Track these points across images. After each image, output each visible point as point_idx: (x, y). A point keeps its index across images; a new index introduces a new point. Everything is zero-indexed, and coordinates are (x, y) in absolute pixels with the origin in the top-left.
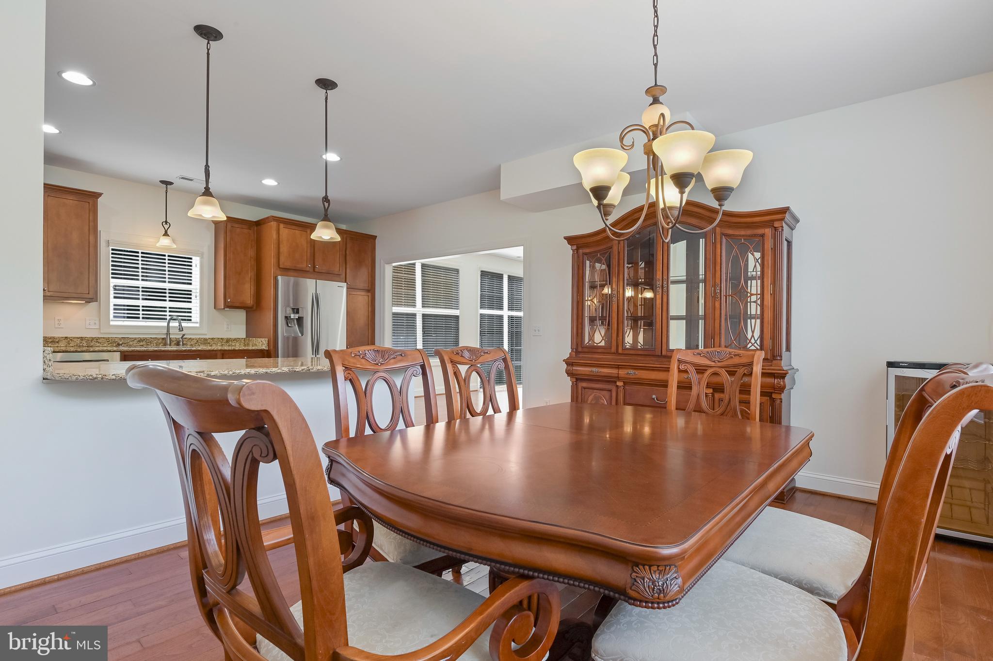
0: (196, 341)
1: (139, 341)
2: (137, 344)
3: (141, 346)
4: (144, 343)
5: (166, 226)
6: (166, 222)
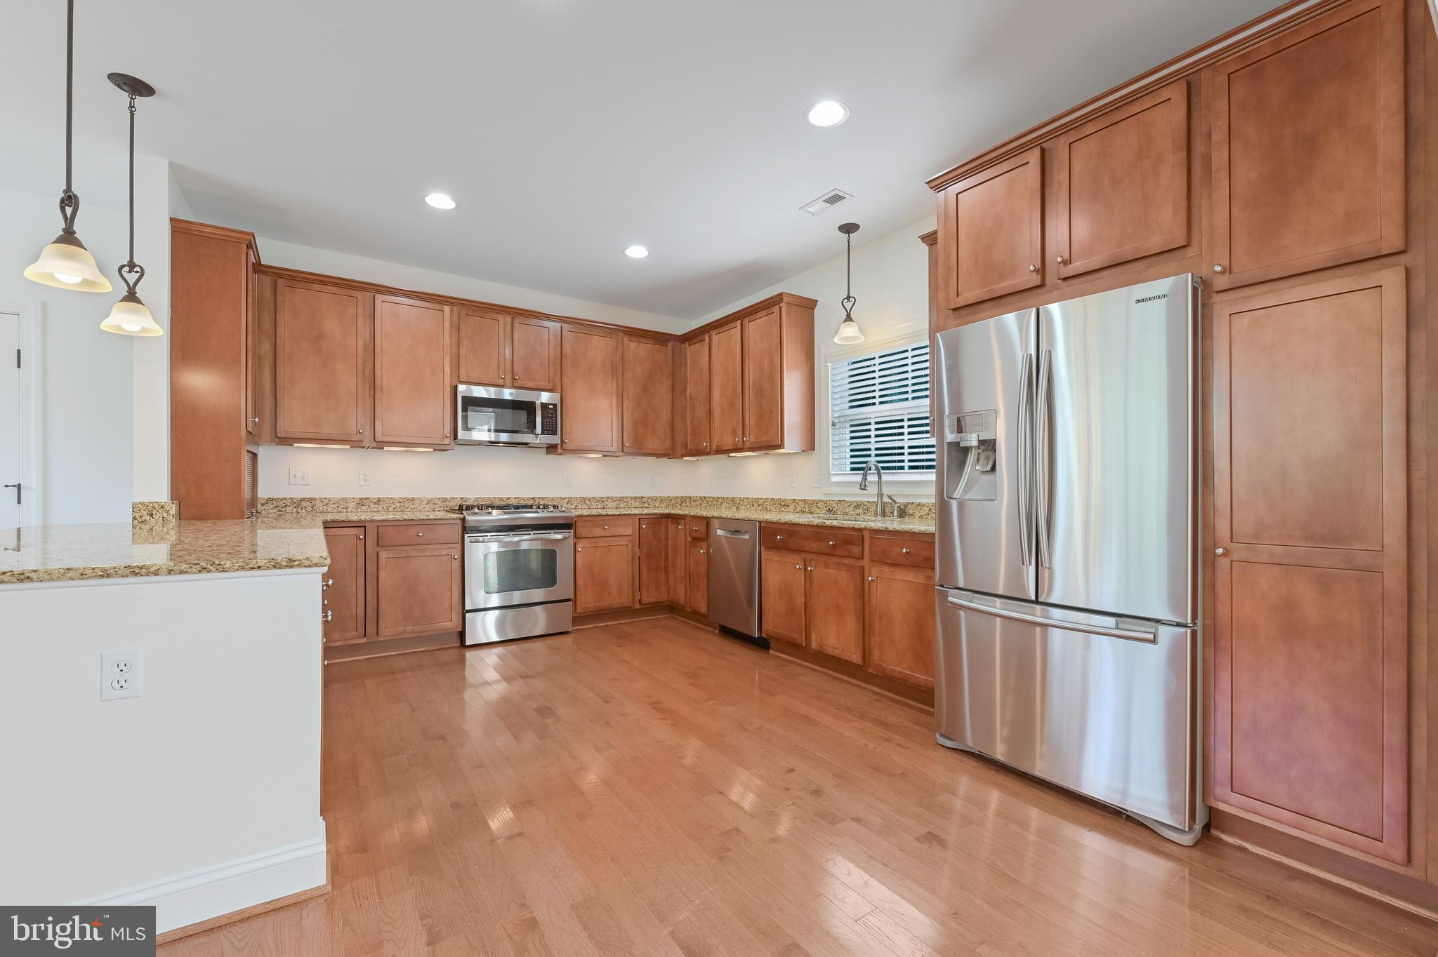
5: (848, 305)
6: (848, 297)
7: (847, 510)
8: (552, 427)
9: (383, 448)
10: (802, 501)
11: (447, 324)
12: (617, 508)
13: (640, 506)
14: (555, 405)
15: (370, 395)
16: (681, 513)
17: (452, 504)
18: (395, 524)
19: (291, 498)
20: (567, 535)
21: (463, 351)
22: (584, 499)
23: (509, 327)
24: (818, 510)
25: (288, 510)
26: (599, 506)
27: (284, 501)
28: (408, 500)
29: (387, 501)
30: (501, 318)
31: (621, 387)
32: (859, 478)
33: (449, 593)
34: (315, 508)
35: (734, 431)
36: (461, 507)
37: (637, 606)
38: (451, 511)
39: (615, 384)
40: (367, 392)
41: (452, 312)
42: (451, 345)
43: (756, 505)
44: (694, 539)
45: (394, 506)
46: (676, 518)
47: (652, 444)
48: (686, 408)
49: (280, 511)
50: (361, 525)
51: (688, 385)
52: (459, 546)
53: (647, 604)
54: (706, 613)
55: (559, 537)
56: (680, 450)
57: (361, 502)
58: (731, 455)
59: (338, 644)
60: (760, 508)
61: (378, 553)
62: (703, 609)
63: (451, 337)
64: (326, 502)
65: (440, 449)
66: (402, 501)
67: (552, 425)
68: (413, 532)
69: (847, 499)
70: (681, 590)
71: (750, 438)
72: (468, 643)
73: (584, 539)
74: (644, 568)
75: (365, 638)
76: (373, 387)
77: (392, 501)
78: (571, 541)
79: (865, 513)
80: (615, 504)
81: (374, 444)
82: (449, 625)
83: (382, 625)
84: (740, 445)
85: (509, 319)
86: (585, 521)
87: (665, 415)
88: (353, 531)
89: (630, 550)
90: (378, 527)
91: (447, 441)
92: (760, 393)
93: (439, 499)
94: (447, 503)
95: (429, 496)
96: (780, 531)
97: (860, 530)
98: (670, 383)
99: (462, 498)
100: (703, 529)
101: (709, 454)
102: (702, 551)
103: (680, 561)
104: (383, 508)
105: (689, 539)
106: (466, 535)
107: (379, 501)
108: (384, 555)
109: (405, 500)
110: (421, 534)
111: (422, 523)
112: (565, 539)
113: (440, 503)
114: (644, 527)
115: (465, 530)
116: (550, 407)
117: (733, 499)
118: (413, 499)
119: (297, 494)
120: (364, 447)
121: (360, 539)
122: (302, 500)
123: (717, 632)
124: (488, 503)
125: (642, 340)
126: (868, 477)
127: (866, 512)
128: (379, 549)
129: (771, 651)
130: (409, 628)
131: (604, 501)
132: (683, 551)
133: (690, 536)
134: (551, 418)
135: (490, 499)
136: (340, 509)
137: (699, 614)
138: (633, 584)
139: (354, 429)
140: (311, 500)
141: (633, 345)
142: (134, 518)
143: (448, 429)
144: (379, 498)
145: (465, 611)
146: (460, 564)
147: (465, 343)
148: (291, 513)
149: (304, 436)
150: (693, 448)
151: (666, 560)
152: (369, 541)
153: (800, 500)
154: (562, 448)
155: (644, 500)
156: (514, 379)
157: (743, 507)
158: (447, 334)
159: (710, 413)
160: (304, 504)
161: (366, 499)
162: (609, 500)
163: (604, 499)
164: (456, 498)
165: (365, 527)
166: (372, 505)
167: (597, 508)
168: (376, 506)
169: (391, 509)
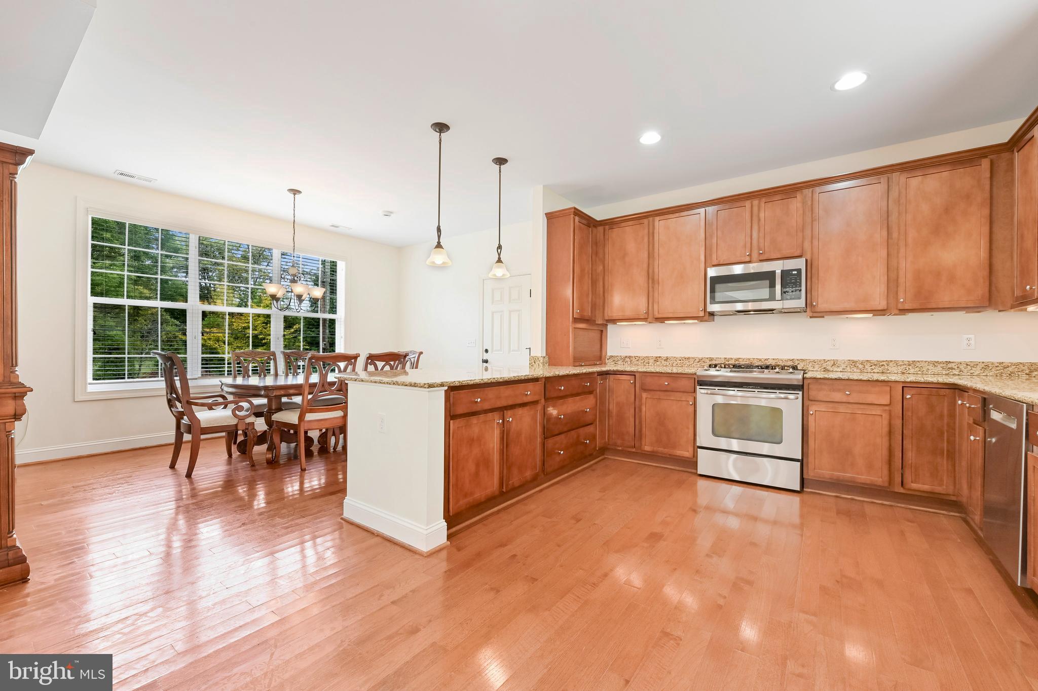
12: (903, 373)
14: (799, 272)
18: (652, 375)
22: (854, 362)
25: (619, 363)
26: (875, 371)
27: (617, 357)
29: (672, 359)
33: (687, 430)
34: (632, 362)
37: (898, 490)
42: (705, 238)
48: (1013, 239)
49: (616, 363)
50: (632, 374)
52: (693, 396)
53: (914, 490)
57: (657, 359)
63: (705, 232)
66: (681, 359)
68: (662, 381)
72: (699, 472)
75: (636, 449)
76: (653, 281)
77: (675, 359)
80: (900, 369)
81: (654, 320)
83: (643, 443)
91: (701, 314)
93: (707, 358)
95: (700, 356)
98: (987, 211)
99: (725, 358)
104: (670, 364)
107: (667, 359)
110: (667, 384)
114: (910, 396)
116: (793, 272)
118: (689, 358)
119: (624, 355)
121: (631, 383)
122: (626, 357)
124: (747, 363)
131: (882, 365)
135: (749, 359)
136: (645, 363)
140: (630, 357)
141: (917, 181)
142: (530, 364)
144: (667, 357)
145: (696, 447)
148: (621, 365)
154: (812, 311)
156: (759, 254)
160: (627, 359)
161: (660, 357)
162: (891, 364)
163: (884, 363)
164: (721, 358)
165: (635, 375)
166: (663, 362)
167: (874, 372)
168: (665, 362)
169: (674, 365)
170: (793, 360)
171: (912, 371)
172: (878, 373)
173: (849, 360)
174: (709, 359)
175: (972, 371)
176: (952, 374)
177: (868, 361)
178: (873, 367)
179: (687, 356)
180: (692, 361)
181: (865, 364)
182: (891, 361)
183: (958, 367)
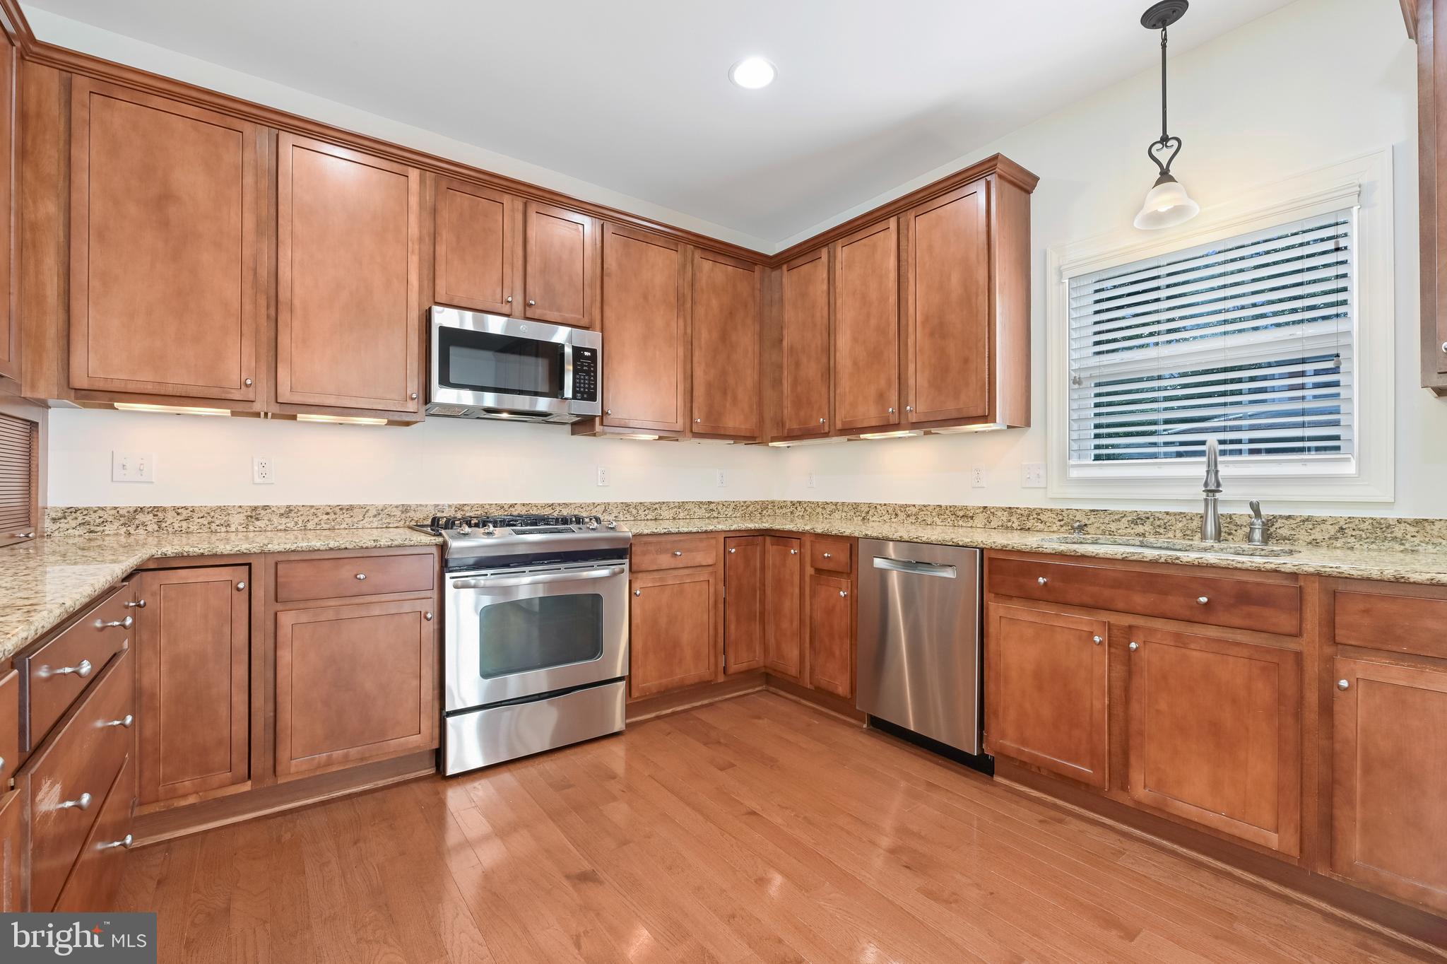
0: (1332, 530)
1: (1134, 522)
2: (1129, 530)
3: (1138, 535)
4: (1147, 527)
5: (1164, 155)
6: (1165, 140)
7: (1113, 526)
8: (589, 388)
9: (294, 418)
10: (1004, 510)
11: (414, 200)
12: (674, 519)
13: (707, 515)
14: (594, 352)
15: (268, 317)
16: (794, 529)
17: (418, 516)
18: (310, 558)
19: (116, 508)
20: (617, 568)
21: (441, 250)
22: (628, 505)
23: (519, 217)
24: (1041, 526)
25: (109, 529)
26: (648, 517)
27: (101, 513)
28: (341, 509)
29: (303, 511)
30: (506, 199)
31: (689, 331)
32: (1201, 471)
33: (415, 683)
34: (164, 525)
35: (881, 397)
36: (435, 521)
37: (721, 679)
38: (418, 527)
39: (681, 323)
40: (263, 311)
41: (422, 181)
42: (421, 239)
43: (902, 516)
44: (819, 571)
45: (316, 520)
46: (782, 538)
47: (733, 421)
48: (780, 367)
49: (91, 532)
50: (243, 563)
51: (785, 332)
52: (435, 594)
53: (734, 674)
54: (849, 696)
55: (603, 573)
56: (770, 430)
57: (254, 514)
58: (862, 436)
59: (192, 800)
60: (912, 519)
61: (276, 614)
62: (842, 688)
63: (420, 227)
64: (185, 513)
65: (400, 422)
66: (330, 511)
67: (589, 384)
68: (346, 572)
69: (1111, 508)
70: (792, 653)
71: (917, 407)
72: (450, 772)
73: (644, 574)
74: (732, 617)
75: (249, 783)
76: (273, 303)
77: (313, 510)
78: (626, 577)
79: (1157, 533)
80: (672, 514)
81: (275, 409)
82: (415, 740)
83: (283, 755)
84: (894, 420)
85: (519, 204)
86: (646, 543)
87: (750, 377)
88: (225, 573)
89: (712, 590)
90: (276, 564)
91: (412, 406)
92: (938, 330)
93: (397, 507)
94: (411, 514)
95: (380, 502)
96: (1044, 569)
97: (1294, 576)
98: (757, 328)
99: (436, 506)
100: (843, 557)
101: (826, 435)
102: (842, 593)
103: (790, 605)
104: (296, 523)
105: (810, 571)
106: (448, 575)
107: (288, 512)
108: (287, 619)
109: (337, 510)
110: (362, 576)
111: (365, 555)
112: (614, 574)
113: (399, 513)
114: (733, 550)
115: (444, 566)
116: (586, 354)
117: (855, 507)
118: (351, 508)
119: (128, 500)
120: (257, 415)
121: (238, 590)
123: (865, 726)
124: (479, 513)
125: (720, 259)
126: (1220, 467)
127: (1162, 531)
128: (279, 607)
129: (997, 779)
130: (338, 754)
131: (656, 509)
132: (797, 591)
133: (812, 566)
134: (588, 373)
135: (482, 506)
136: (214, 527)
137: (833, 695)
138: (716, 642)
139: (235, 377)
140: (155, 511)
141: (707, 265)
143: (414, 387)
144: (288, 507)
145: (444, 714)
146: (436, 627)
147: (445, 235)
148: (116, 534)
149: (131, 387)
150: (795, 426)
151: (763, 602)
152: (258, 593)
153: (998, 509)
154: (602, 423)
155: (712, 506)
156: (527, 305)
157: (875, 518)
158: (413, 219)
159: (829, 373)
160: (141, 517)
161: (265, 508)
162: (664, 507)
163: (657, 506)
164: (427, 506)
165: (250, 565)
166: (276, 519)
167: (647, 520)
168: (284, 520)
169: (310, 525)
170: (552, 504)
171: (681, 515)
172: (651, 520)
173: (622, 503)
174: (400, 508)
175: (726, 513)
176: (712, 516)
177: (641, 503)
178: (646, 512)
179: (345, 502)
180: (358, 514)
181: (639, 508)
182: (664, 503)
183: (717, 508)
